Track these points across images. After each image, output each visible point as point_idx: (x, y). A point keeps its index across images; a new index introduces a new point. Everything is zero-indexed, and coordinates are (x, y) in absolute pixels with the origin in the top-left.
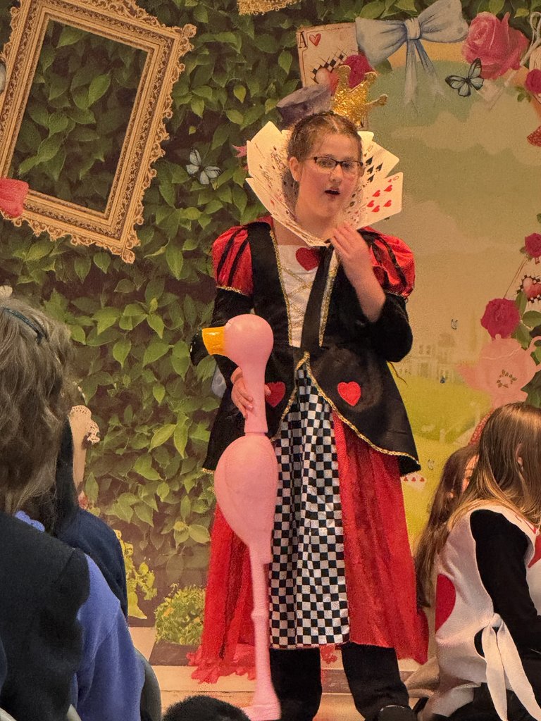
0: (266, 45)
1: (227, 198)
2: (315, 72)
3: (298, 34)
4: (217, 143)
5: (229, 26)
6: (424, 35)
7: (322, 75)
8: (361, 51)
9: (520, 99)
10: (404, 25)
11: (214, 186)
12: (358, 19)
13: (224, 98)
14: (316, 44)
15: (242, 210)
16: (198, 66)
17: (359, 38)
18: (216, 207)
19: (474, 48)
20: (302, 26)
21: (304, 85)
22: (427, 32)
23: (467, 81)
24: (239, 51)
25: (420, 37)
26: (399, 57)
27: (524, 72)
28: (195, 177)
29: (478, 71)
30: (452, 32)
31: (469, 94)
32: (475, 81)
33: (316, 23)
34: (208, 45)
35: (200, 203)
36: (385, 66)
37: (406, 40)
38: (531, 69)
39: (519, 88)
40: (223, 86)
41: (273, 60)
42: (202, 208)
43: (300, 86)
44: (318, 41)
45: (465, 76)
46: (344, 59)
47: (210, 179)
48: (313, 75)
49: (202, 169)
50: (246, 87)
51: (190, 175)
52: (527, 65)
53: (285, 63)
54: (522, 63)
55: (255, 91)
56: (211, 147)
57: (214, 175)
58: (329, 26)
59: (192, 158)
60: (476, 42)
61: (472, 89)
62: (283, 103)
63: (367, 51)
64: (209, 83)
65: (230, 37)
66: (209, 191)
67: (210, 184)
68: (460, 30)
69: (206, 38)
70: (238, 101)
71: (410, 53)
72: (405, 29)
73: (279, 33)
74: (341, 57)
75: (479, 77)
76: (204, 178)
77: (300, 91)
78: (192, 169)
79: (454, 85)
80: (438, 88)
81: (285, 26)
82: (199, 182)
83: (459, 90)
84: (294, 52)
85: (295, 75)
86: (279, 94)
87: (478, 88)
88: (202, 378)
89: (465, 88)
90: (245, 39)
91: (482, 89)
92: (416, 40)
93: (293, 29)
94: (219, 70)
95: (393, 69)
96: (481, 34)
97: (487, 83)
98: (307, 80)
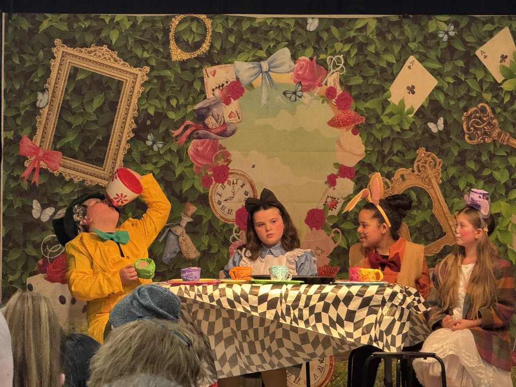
0: (187, 76)
1: (168, 158)
2: (213, 90)
3: (204, 71)
4: (162, 129)
5: (167, 66)
6: (271, 69)
7: (217, 92)
8: (238, 79)
9: (323, 102)
10: (260, 65)
11: (161, 152)
12: (236, 62)
13: (165, 105)
14: (214, 76)
15: (176, 164)
16: (151, 89)
17: (237, 71)
18: (162, 163)
19: (298, 76)
20: (205, 66)
21: (208, 97)
22: (273, 68)
23: (295, 93)
24: (172, 80)
25: (269, 70)
26: (258, 82)
27: (324, 88)
28: (151, 148)
29: (300, 88)
30: (286, 68)
31: (296, 100)
32: (299, 93)
33: (213, 64)
34: (156, 77)
35: (154, 161)
36: (251, 86)
37: (261, 72)
38: (329, 86)
39: (322, 97)
40: (165, 99)
41: (191, 84)
42: (155, 164)
43: (205, 98)
44: (215, 74)
45: (294, 91)
46: (229, 83)
47: (158, 148)
48: (212, 92)
49: (154, 143)
50: (177, 99)
51: (148, 146)
52: (326, 84)
53: (197, 86)
54: (323, 83)
55: (182, 101)
56: (158, 131)
57: (161, 146)
58: (220, 66)
59: (149, 137)
60: (298, 72)
61: (298, 98)
62: (196, 107)
63: (241, 79)
64: (157, 98)
65: (168, 73)
66: (159, 155)
67: (159, 151)
68: (290, 66)
69: (155, 73)
70: (172, 106)
71: (264, 80)
72: (261, 67)
73: (194, 70)
74: (227, 82)
75: (301, 91)
76: (155, 148)
77: (206, 100)
78: (149, 143)
79: (288, 95)
80: (279, 98)
81: (197, 66)
82: (153, 150)
83: (290, 98)
84: (202, 80)
85: (203, 92)
86: (195, 102)
87: (300, 97)
88: (157, 254)
89: (293, 97)
90: (176, 73)
91: (303, 98)
92: (267, 72)
93: (201, 68)
94: (162, 90)
95: (255, 87)
96: (301, 68)
97: (305, 94)
98: (209, 95)
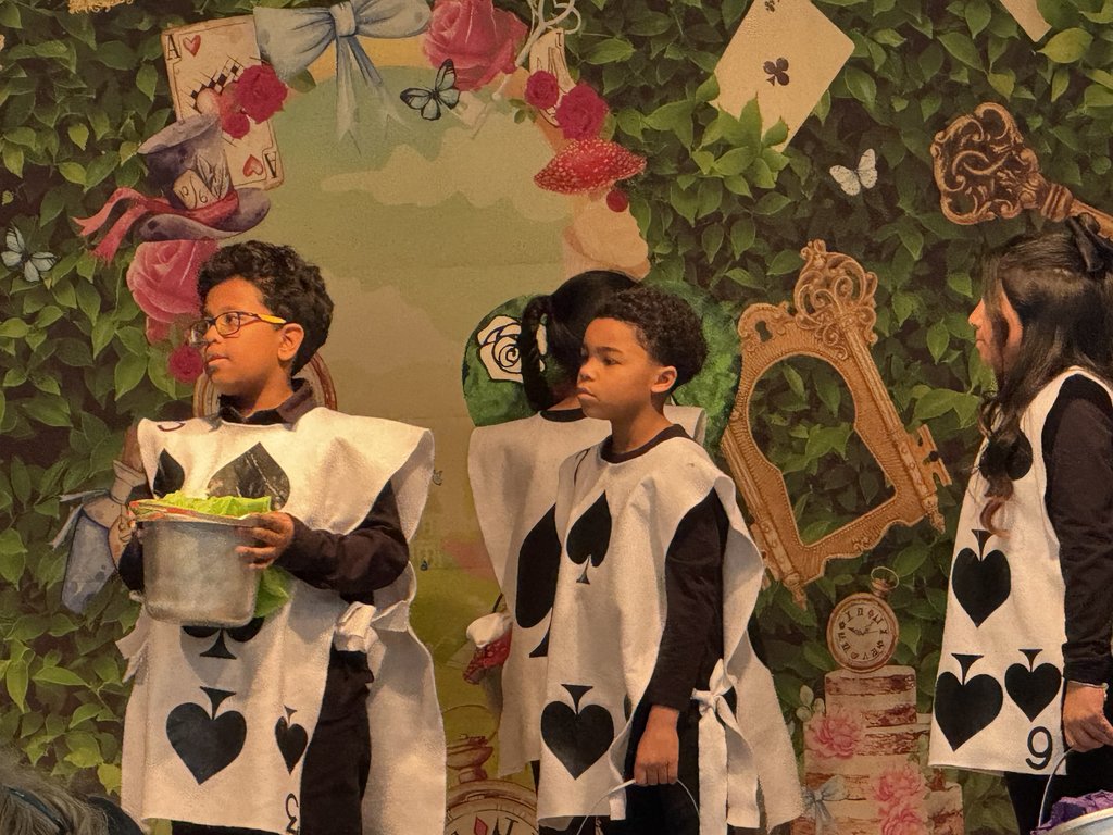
0: (116, 58)
1: (69, 300)
2: (195, 95)
3: (165, 39)
4: (49, 215)
5: (56, 31)
6: (362, 27)
7: (208, 101)
8: (265, 59)
9: (519, 118)
10: (330, 14)
11: (48, 283)
12: (256, 10)
13: (54, 143)
14: (194, 52)
15: (94, 318)
16: (11, 98)
17: (263, 38)
18: (52, 316)
19: (442, 44)
20: (169, 25)
21: (179, 118)
22: (367, 23)
23: (435, 95)
24: (73, 70)
25: (357, 31)
26: (325, 65)
27: (522, 76)
28: (18, 271)
29: (450, 78)
30: (405, 20)
31: (439, 115)
32: (446, 95)
33: (193, 19)
34: (26, 64)
35: (28, 310)
36: (305, 79)
37: (335, 37)
38: (534, 70)
39: (519, 103)
40: (52, 126)
41: (128, 82)
42: (31, 319)
43: (172, 119)
44: (197, 46)
45: (431, 87)
46: (239, 73)
47: (39, 272)
48: (193, 101)
49: (26, 256)
50: (89, 127)
51: (9, 268)
52: (526, 65)
53: (147, 85)
54: (518, 62)
55: (103, 131)
56: (37, 222)
57: (46, 265)
58: (212, 23)
59: (11, 240)
60: (445, 34)
61: (444, 108)
62: (147, 147)
63: (275, 60)
64: (31, 123)
65: (58, 49)
66: (43, 293)
67: (41, 280)
68: (419, 17)
69: (21, 52)
70: (76, 147)
71: (342, 59)
72: (331, 20)
73: (135, 39)
74: (234, 70)
75: (453, 87)
76: (31, 272)
77: (174, 125)
78: (12, 258)
79: (416, 102)
80: (391, 110)
81: (144, 26)
82: (23, 278)
83: (422, 109)
84: (160, 65)
85: (164, 102)
86: (141, 134)
87: (452, 106)
88: (46, 583)
89: (432, 106)
90: (82, 50)
91: (459, 107)
92: (350, 37)
93: (156, 31)
94: (45, 100)
95: (316, 82)
96: (452, 21)
97: (466, 96)
98: (184, 109)
